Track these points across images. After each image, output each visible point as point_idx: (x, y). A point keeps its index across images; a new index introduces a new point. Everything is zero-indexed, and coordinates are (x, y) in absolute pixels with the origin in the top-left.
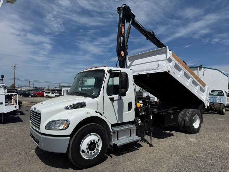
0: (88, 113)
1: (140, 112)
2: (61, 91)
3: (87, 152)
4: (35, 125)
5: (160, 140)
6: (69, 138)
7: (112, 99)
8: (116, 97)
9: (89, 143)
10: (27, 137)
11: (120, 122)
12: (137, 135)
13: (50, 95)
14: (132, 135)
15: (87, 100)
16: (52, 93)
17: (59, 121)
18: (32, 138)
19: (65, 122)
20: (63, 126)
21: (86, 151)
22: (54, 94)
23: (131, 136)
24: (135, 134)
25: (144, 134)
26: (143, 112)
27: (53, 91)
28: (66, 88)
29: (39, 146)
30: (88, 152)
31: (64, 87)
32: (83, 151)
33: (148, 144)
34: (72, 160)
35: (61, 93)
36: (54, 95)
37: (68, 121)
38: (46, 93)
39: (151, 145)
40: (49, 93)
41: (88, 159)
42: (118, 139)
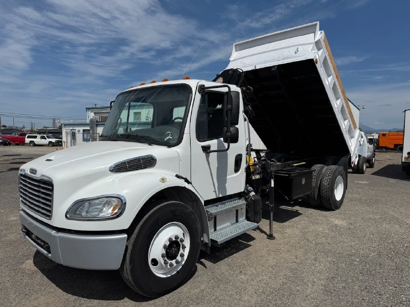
0: (163, 180)
1: (253, 173)
2: (61, 133)
3: (163, 262)
4: (37, 208)
5: (282, 224)
6: (126, 236)
7: (206, 149)
8: (213, 144)
9: (168, 244)
10: (6, 229)
11: (221, 196)
12: (248, 219)
13: (38, 140)
14: (240, 219)
15: (156, 151)
16: (43, 138)
17: (100, 200)
18: (27, 237)
19: (114, 201)
20: (110, 211)
21: (161, 260)
22: (45, 139)
23: (237, 221)
24: (244, 217)
25: (260, 216)
26: (258, 174)
27: (44, 132)
28: (71, 128)
29: (50, 255)
30: (166, 263)
31: (66, 125)
32: (155, 262)
33: (263, 234)
34: (133, 283)
35: (62, 138)
36: (46, 141)
37: (122, 198)
38: (29, 137)
39: (270, 237)
40: (35, 137)
41: (164, 276)
42: (215, 230)
